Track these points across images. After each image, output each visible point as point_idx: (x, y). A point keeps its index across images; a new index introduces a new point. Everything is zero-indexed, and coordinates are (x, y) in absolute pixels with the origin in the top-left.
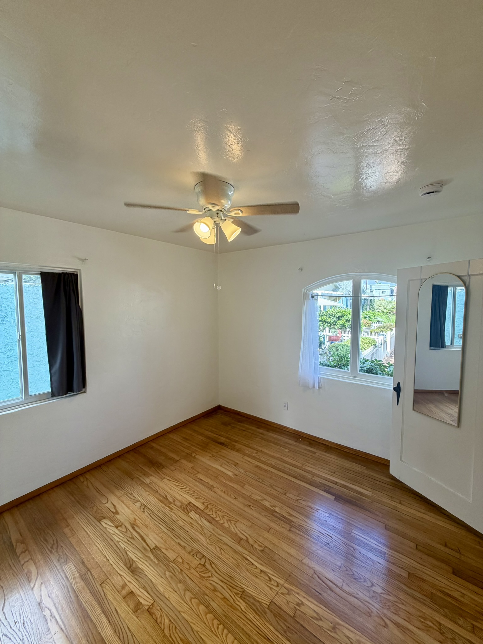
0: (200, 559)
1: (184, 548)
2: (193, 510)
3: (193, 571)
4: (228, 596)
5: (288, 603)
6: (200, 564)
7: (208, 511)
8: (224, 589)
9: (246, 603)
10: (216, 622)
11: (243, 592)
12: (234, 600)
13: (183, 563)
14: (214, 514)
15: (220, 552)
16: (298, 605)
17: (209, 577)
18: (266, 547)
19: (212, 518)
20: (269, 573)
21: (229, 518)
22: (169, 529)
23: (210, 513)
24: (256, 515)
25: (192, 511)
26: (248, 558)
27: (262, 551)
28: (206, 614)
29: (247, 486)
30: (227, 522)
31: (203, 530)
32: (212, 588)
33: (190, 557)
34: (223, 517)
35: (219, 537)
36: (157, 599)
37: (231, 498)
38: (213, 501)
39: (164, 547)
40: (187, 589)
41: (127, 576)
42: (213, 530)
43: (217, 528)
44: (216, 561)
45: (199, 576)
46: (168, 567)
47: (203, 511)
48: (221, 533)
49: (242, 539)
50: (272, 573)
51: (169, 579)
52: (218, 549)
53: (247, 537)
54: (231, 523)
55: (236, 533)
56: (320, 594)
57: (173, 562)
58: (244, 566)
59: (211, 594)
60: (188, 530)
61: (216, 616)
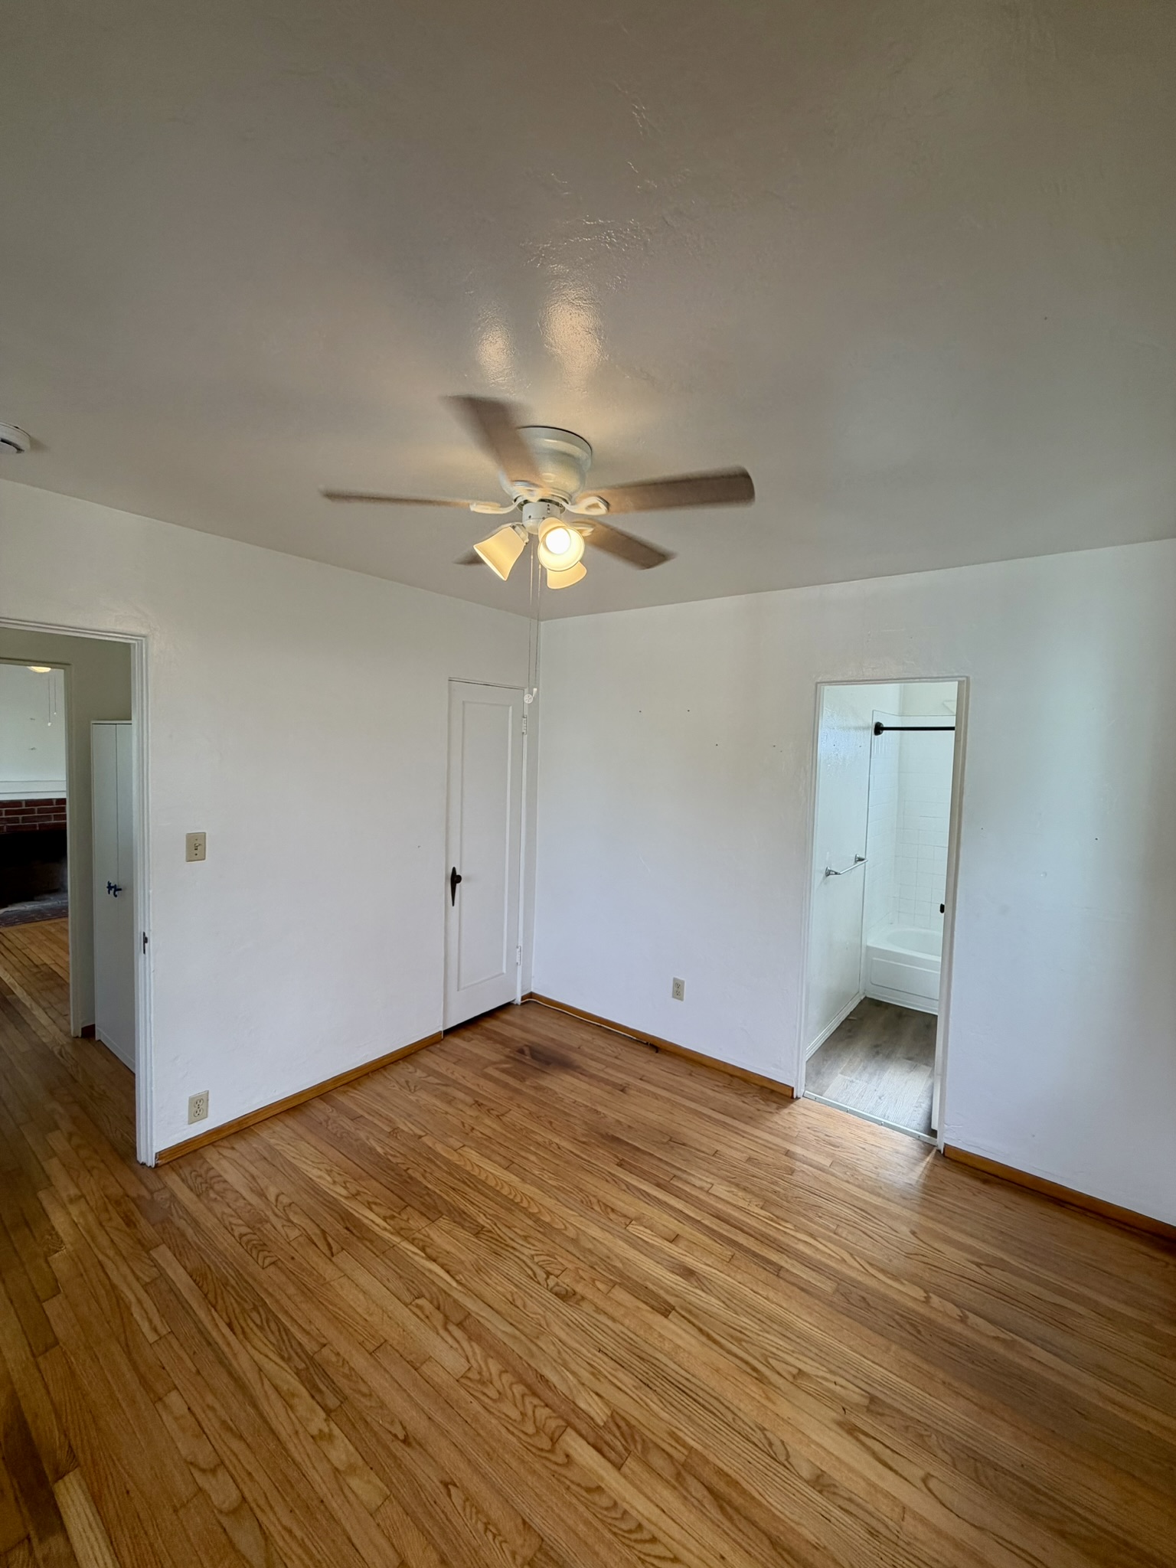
0: (557, 1284)
1: (598, 1310)
2: (598, 1426)
3: (570, 1266)
4: (505, 1229)
5: (408, 1219)
6: (557, 1277)
7: (553, 1424)
8: (510, 1238)
9: (477, 1222)
10: (525, 1204)
11: (477, 1233)
12: (495, 1225)
13: (594, 1280)
14: (530, 1413)
15: (516, 1296)
16: (393, 1217)
17: (537, 1255)
18: (406, 1305)
19: (535, 1394)
20: (423, 1257)
21: (486, 1391)
23: (543, 1413)
24: (397, 1403)
25: (602, 1424)
26: (454, 1284)
27: (421, 1296)
28: (540, 1212)
30: (491, 1374)
31: (559, 1352)
32: (530, 1239)
33: (579, 1288)
34: (501, 1396)
35: (517, 1333)
36: (623, 1231)
39: (644, 1313)
40: (574, 1241)
41: (690, 1261)
42: (532, 1355)
43: (521, 1358)
44: (524, 1280)
45: (557, 1257)
46: (621, 1274)
47: (569, 1424)
48: (510, 1343)
49: (460, 1325)
50: (416, 1258)
51: (611, 1256)
52: (519, 1303)
53: (447, 1329)
54: (480, 1373)
55: (470, 1339)
56: (347, 1229)
57: (615, 1284)
58: (466, 1269)
59: (533, 1233)
60: (600, 1355)
61: (524, 1210)
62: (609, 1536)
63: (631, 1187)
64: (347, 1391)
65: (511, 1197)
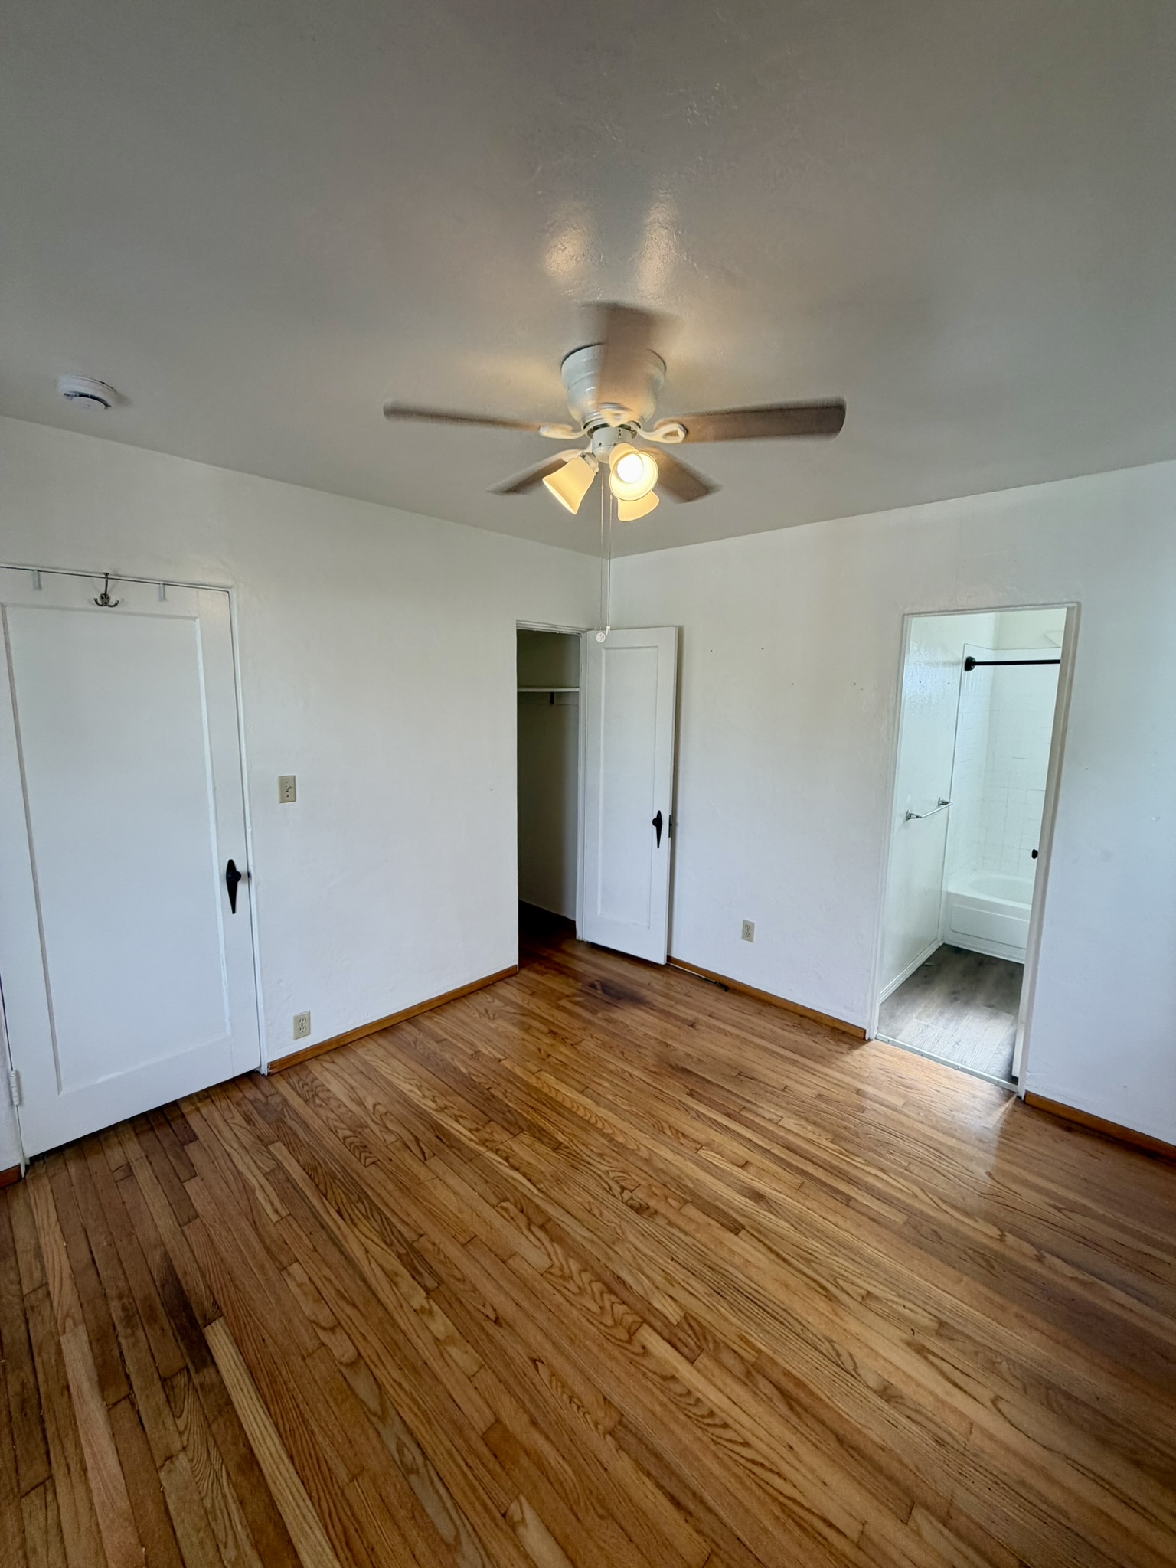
0: (632, 1198)
1: (670, 1223)
2: (672, 1324)
3: (643, 1183)
4: (581, 1147)
5: (492, 1132)
6: (631, 1191)
7: (629, 1319)
8: (586, 1155)
9: (555, 1139)
10: (599, 1125)
11: (557, 1148)
12: (572, 1142)
13: (666, 1197)
14: (608, 1307)
15: (593, 1206)
16: (477, 1130)
17: (612, 1171)
19: (611, 1291)
20: (506, 1166)
21: (568, 1286)
23: (620, 1309)
24: (487, 1288)
25: (675, 1323)
26: (536, 1191)
27: (506, 1200)
28: (614, 1133)
30: (571, 1272)
31: (634, 1258)
32: (605, 1157)
33: (652, 1203)
34: (582, 1291)
35: (595, 1238)
36: (694, 1155)
37: (550, 1366)
40: (647, 1161)
42: (609, 1259)
43: (599, 1260)
44: (600, 1192)
45: (631, 1174)
46: (692, 1193)
47: (645, 1320)
48: (588, 1246)
49: (542, 1227)
50: (501, 1167)
51: (682, 1176)
52: (596, 1212)
53: (530, 1230)
54: (561, 1269)
55: (552, 1240)
56: (438, 1137)
57: (686, 1201)
58: (547, 1180)
59: (607, 1151)
60: (673, 1263)
61: (600, 1131)
62: (683, 1418)
63: (701, 1116)
64: (444, 1276)
65: (587, 1118)
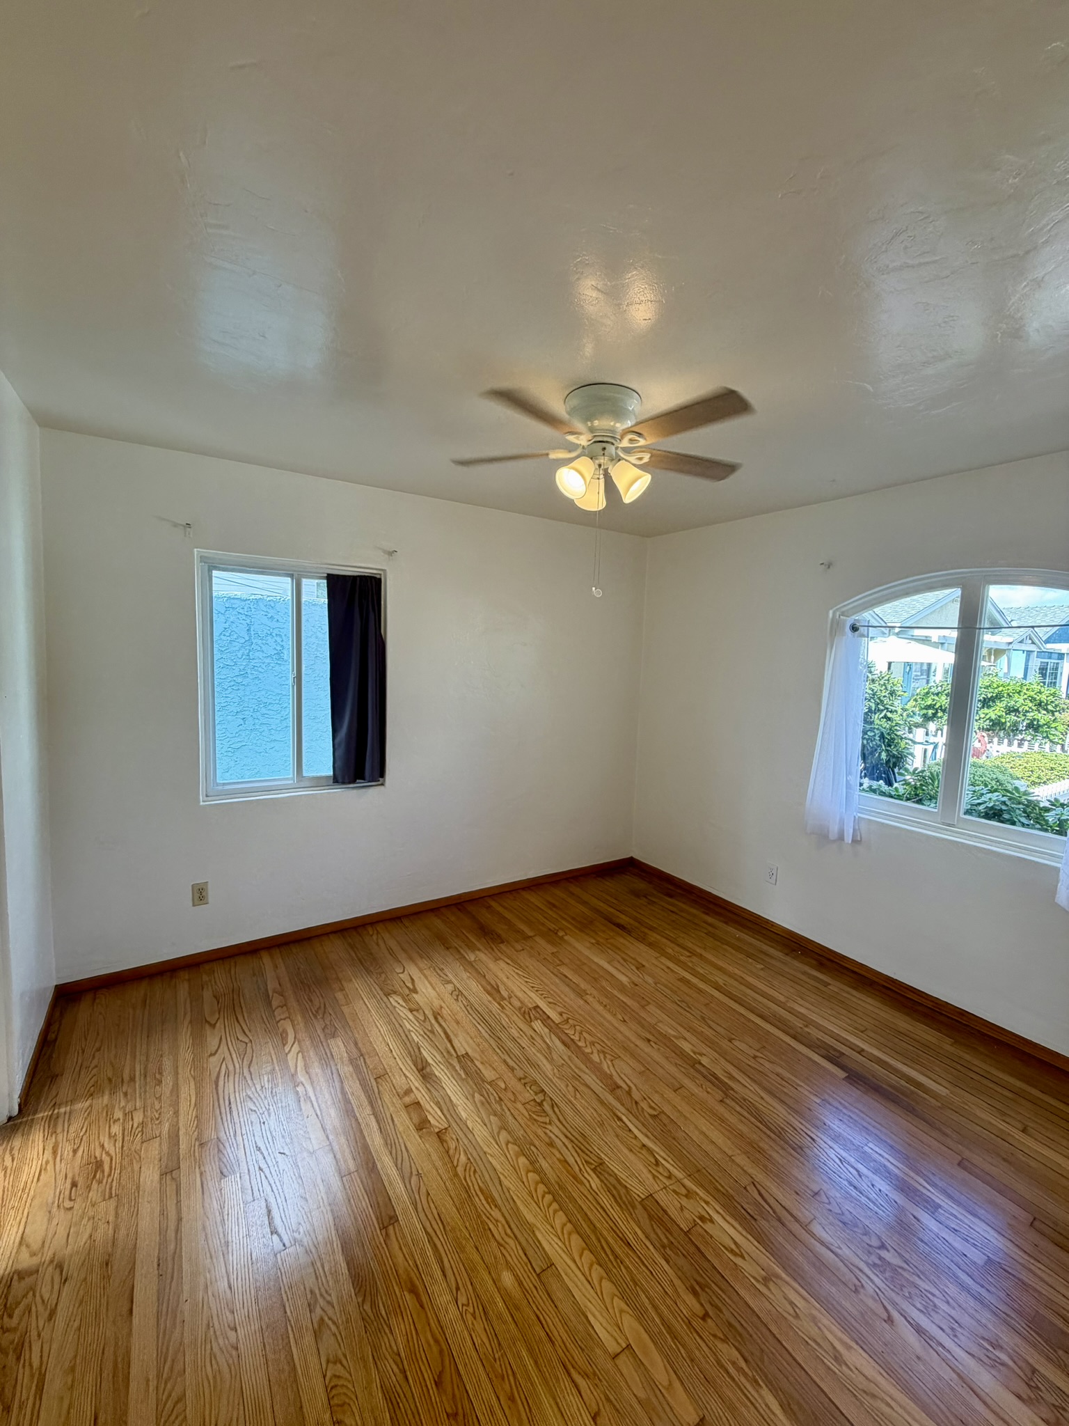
0: (536, 1094)
1: (512, 1069)
2: (541, 1020)
3: (519, 1106)
4: (571, 1160)
5: (682, 1209)
6: (534, 1100)
7: (566, 1027)
8: (567, 1148)
9: (601, 1181)
10: (541, 1188)
11: (601, 1164)
12: (580, 1170)
13: (505, 1089)
14: (577, 1034)
15: (573, 1094)
17: (546, 1123)
18: (663, 1112)
19: (572, 1040)
20: (657, 1153)
21: (602, 1048)
22: (492, 1035)
23: (570, 1032)
24: (657, 1057)
25: (538, 1020)
26: (624, 1118)
27: (654, 1116)
28: (528, 1171)
29: (651, 1008)
30: (598, 1054)
31: (551, 1053)
32: (547, 1140)
33: (519, 1087)
34: (593, 1044)
35: (577, 1071)
37: (616, 1018)
38: (580, 1014)
39: (479, 1058)
40: (504, 1128)
41: (415, 1082)
42: (570, 1058)
43: (577, 1057)
44: (562, 1105)
45: (528, 1117)
46: (479, 1088)
47: (557, 1025)
48: (583, 1067)
49: (619, 1087)
50: (663, 1154)
51: (479, 1105)
52: (571, 1088)
53: (630, 1087)
54: (605, 1057)
55: (611, 1076)
56: (755, 1219)
57: (490, 1083)
58: (613, 1129)
59: (543, 1148)
60: (524, 1046)
61: (543, 1180)
64: (692, 1070)
